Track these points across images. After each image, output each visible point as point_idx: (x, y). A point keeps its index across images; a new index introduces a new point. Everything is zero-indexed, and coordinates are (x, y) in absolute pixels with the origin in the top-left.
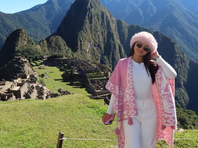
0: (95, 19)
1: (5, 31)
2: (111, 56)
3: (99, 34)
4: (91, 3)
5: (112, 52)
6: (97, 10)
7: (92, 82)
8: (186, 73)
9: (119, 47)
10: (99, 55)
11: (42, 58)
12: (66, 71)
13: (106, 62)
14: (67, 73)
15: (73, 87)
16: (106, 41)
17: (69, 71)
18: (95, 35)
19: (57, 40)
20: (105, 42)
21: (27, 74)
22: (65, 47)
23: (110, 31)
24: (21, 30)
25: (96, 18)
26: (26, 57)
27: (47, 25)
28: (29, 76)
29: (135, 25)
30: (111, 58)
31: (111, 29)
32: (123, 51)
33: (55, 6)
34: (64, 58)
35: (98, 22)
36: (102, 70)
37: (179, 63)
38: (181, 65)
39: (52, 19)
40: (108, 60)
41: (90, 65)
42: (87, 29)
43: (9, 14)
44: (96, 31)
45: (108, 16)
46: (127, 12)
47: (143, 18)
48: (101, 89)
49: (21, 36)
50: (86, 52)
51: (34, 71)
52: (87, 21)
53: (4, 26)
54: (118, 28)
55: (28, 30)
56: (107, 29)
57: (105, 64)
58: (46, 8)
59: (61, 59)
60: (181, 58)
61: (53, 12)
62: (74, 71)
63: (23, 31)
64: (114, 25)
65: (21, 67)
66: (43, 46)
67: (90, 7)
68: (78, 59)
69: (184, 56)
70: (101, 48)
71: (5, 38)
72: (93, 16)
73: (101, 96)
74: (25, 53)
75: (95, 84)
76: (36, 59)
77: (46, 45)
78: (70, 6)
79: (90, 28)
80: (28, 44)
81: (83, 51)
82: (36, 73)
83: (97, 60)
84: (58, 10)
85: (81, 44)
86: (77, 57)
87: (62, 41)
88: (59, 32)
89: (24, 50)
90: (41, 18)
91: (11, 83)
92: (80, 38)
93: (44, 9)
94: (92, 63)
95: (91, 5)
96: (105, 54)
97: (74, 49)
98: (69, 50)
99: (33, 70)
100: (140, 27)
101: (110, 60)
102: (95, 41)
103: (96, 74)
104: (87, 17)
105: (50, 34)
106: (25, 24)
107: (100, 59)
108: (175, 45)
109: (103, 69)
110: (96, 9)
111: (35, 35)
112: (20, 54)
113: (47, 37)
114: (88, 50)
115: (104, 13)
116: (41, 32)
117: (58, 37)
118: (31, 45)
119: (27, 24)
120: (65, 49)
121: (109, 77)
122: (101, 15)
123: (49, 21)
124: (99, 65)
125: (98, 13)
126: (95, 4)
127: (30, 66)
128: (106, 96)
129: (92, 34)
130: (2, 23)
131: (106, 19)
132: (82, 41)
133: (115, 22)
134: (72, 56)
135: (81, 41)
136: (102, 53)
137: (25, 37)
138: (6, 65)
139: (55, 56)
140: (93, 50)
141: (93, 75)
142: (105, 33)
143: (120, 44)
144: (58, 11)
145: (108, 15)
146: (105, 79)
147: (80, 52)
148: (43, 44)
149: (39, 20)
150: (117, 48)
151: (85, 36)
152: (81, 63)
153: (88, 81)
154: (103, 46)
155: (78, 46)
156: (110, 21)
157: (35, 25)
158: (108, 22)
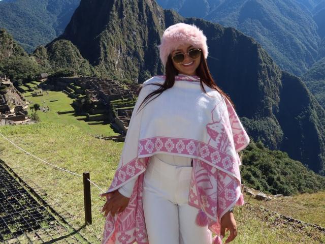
0: (128, 10)
2: (156, 69)
3: (135, 35)
5: (157, 64)
7: (120, 113)
8: (276, 93)
10: (137, 70)
11: (38, 78)
12: (77, 97)
14: (79, 100)
15: (89, 124)
16: (147, 46)
17: (84, 97)
18: (128, 36)
19: (65, 47)
21: (10, 106)
22: (78, 58)
23: (153, 29)
24: (2, 32)
25: (129, 8)
26: (11, 79)
28: (14, 108)
29: (195, 18)
30: (155, 74)
31: (155, 26)
34: (76, 76)
36: (137, 94)
37: (266, 77)
38: (268, 79)
39: (57, 11)
41: (117, 85)
42: (115, 28)
44: (130, 30)
45: (149, 5)
47: (208, 7)
49: (2, 43)
50: (114, 65)
52: (115, 14)
54: (166, 24)
55: (18, 32)
56: (149, 26)
59: (70, 77)
60: (268, 69)
62: (91, 97)
63: (5, 33)
64: (160, 19)
66: (41, 58)
68: (98, 77)
69: (273, 66)
70: (138, 57)
72: (124, 5)
74: (10, 71)
75: (124, 117)
76: (29, 80)
77: (46, 56)
79: (120, 26)
80: (15, 55)
81: (110, 64)
82: (27, 103)
83: (133, 77)
85: (106, 53)
86: (99, 73)
87: (73, 47)
88: (69, 33)
89: (7, 65)
90: (39, 10)
92: (103, 43)
94: (120, 83)
96: (145, 68)
97: (94, 61)
98: (85, 62)
99: (22, 98)
100: (202, 22)
102: (129, 47)
103: (127, 101)
104: (114, 6)
105: (55, 37)
106: (11, 22)
107: (137, 75)
108: (259, 49)
111: (29, 39)
113: (49, 41)
114: (117, 62)
116: (40, 35)
117: (66, 41)
118: (19, 56)
119: (14, 21)
120: (79, 60)
122: (137, 4)
123: (52, 15)
124: (132, 86)
127: (17, 92)
129: (123, 35)
131: (146, 10)
132: (107, 46)
133: (162, 14)
134: (89, 73)
135: (105, 48)
136: (141, 66)
137: (10, 44)
139: (61, 74)
140: (126, 61)
141: (122, 101)
142: (144, 33)
147: (104, 66)
148: (41, 54)
149: (36, 14)
151: (112, 39)
152: (102, 83)
153: (113, 112)
154: (143, 54)
155: (100, 56)
156: (153, 13)
157: (29, 23)
158: (150, 15)
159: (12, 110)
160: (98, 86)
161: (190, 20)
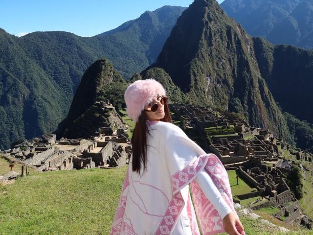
0: (216, 39)
1: (82, 63)
2: (246, 98)
3: (224, 63)
4: (208, 13)
5: (247, 92)
6: (219, 24)
9: (259, 82)
10: (226, 97)
13: (238, 108)
16: (236, 73)
17: (178, 124)
18: (217, 64)
19: (158, 75)
20: (235, 75)
21: (113, 129)
23: (242, 56)
24: (104, 61)
25: (217, 37)
26: (112, 102)
27: (142, 52)
28: (116, 131)
29: (286, 45)
30: (246, 102)
31: (244, 54)
32: (266, 89)
33: (153, 22)
34: (170, 102)
35: (222, 44)
36: (231, 122)
39: (149, 42)
40: (241, 105)
41: (210, 113)
42: (205, 56)
43: (88, 38)
44: (219, 58)
45: (237, 33)
46: (271, 23)
47: (299, 33)
48: (230, 153)
49: (104, 70)
50: (204, 93)
51: (124, 124)
52: (204, 42)
53: (80, 56)
54: (255, 52)
55: (115, 61)
56: (238, 54)
57: (237, 112)
58: (140, 25)
61: (151, 31)
62: (186, 123)
63: (106, 62)
64: (249, 47)
65: (104, 117)
67: (207, 20)
68: (191, 103)
70: (228, 85)
71: (83, 74)
72: (213, 33)
73: (231, 166)
74: (111, 96)
75: (219, 146)
78: (176, 20)
79: (209, 54)
80: (115, 81)
81: (200, 91)
82: (127, 126)
83: (223, 104)
84: (158, 27)
85: (196, 80)
86: (191, 100)
87: (165, 75)
89: (108, 91)
90: (134, 41)
91: (89, 142)
92: (193, 71)
93: (137, 27)
94: (213, 110)
95: (209, 16)
96: (235, 96)
97: (185, 88)
98: (176, 89)
99: (122, 121)
100: (294, 48)
101: (245, 105)
102: (218, 75)
103: (222, 129)
104: (203, 35)
105: (148, 65)
106: (110, 51)
107: (227, 103)
109: (232, 119)
110: (218, 22)
111: (125, 67)
112: (103, 97)
113: (142, 69)
114: (207, 90)
115: (230, 27)
116: (134, 63)
117: (159, 69)
118: (118, 83)
119: (113, 51)
120: (171, 87)
121: (242, 133)
122: (225, 32)
123: (145, 45)
124: (225, 114)
125: (221, 29)
126: (215, 14)
127: (118, 116)
128: (239, 165)
129: (213, 63)
130: (78, 52)
131: (235, 38)
132: (197, 74)
133: (251, 42)
134: (181, 100)
135: (195, 75)
136: (231, 94)
137: (110, 72)
138: (83, 115)
140: (216, 88)
141: (217, 129)
142: (234, 61)
143: (260, 77)
144: (158, 30)
145: (238, 30)
146: (235, 137)
147: (194, 93)
149: (131, 45)
150: (256, 84)
151: (202, 67)
152: (195, 110)
153: (207, 139)
154: (233, 82)
155: (190, 83)
156: (242, 41)
157: (124, 53)
158: (239, 43)
159: (115, 133)
160: (192, 112)
161: (281, 47)
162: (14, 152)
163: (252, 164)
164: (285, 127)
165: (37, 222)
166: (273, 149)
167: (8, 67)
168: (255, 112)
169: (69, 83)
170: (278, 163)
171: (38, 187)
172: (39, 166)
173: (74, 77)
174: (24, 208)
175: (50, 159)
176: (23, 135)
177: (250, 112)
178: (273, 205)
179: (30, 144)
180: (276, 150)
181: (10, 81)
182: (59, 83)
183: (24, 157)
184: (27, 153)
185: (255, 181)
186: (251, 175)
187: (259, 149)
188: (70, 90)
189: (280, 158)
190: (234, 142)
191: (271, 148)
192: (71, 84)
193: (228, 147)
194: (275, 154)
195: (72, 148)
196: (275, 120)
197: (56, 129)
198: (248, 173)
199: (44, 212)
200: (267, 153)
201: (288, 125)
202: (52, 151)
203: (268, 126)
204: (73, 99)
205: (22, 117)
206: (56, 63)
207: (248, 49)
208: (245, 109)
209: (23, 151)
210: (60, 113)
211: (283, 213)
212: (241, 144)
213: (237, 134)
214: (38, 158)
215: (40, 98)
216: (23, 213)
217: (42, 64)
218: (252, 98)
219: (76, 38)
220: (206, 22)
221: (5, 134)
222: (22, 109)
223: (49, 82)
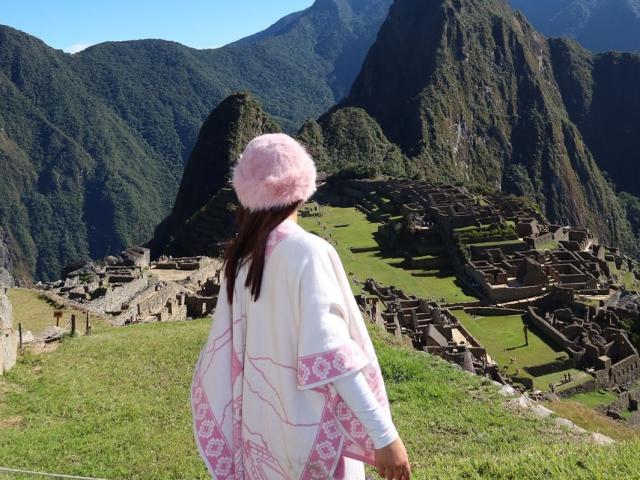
0: (471, 43)
1: (200, 103)
2: (539, 163)
3: (490, 94)
5: (540, 152)
6: (477, 14)
7: (477, 254)
9: (565, 131)
10: (497, 164)
12: (386, 219)
13: (523, 186)
14: (390, 227)
15: (413, 275)
16: (515, 114)
17: (398, 221)
18: (476, 96)
19: (354, 121)
20: (514, 118)
22: (381, 143)
23: (526, 79)
24: (242, 97)
25: (475, 39)
27: (320, 76)
29: (618, 52)
30: (538, 173)
31: (530, 73)
32: (580, 144)
33: (341, 15)
34: (380, 178)
36: (508, 215)
39: (334, 54)
40: (528, 179)
41: (464, 197)
42: (448, 80)
43: (208, 51)
44: (480, 84)
45: (515, 30)
46: (584, 8)
48: (509, 279)
49: (244, 116)
50: (451, 156)
52: (447, 52)
53: (195, 87)
54: (554, 69)
55: (266, 96)
56: (518, 74)
57: (519, 193)
58: (314, 21)
59: (369, 180)
61: (336, 33)
62: (414, 219)
63: (248, 99)
64: (540, 58)
66: (311, 143)
67: (451, 6)
68: (423, 179)
70: (499, 139)
71: (201, 124)
72: (465, 34)
73: (511, 306)
75: (485, 264)
77: (321, 139)
78: (388, 8)
79: (457, 76)
81: (441, 153)
83: (490, 179)
84: (351, 24)
85: (432, 131)
86: (423, 172)
87: (369, 122)
88: (359, 95)
90: (302, 53)
92: (426, 111)
93: (308, 26)
94: (470, 191)
96: (516, 161)
97: (412, 148)
98: (392, 150)
101: (537, 180)
102: (478, 118)
103: (489, 229)
104: (445, 38)
105: (332, 103)
106: (255, 77)
107: (499, 175)
109: (509, 210)
110: (473, 9)
111: (287, 108)
113: (322, 111)
114: (455, 149)
115: (501, 19)
116: (305, 99)
117: (356, 110)
119: (260, 76)
120: (381, 147)
121: (533, 236)
122: (490, 30)
123: (325, 62)
124: (495, 198)
125: (480, 24)
128: (529, 303)
129: (466, 93)
130: (190, 79)
131: (510, 42)
132: (435, 118)
133: (544, 48)
134: (403, 172)
135: (430, 121)
136: (505, 156)
137: (257, 118)
138: (203, 209)
139: (350, 174)
140: (474, 146)
141: (479, 230)
143: (566, 120)
144: (351, 30)
145: (517, 25)
146: (518, 247)
147: (430, 157)
148: (312, 135)
149: (296, 63)
150: (559, 135)
151: (444, 102)
152: (434, 191)
153: (460, 252)
154: (510, 132)
155: (421, 137)
156: (525, 47)
157: (285, 79)
158: (519, 51)
160: (427, 197)
161: (609, 57)
162: (66, 285)
163: (556, 302)
164: (623, 223)
165: (97, 428)
166: (598, 268)
167: (51, 115)
168: (559, 192)
169: (173, 143)
170: (611, 300)
171: (104, 356)
172: (118, 313)
173: (183, 131)
174: (75, 400)
175: (139, 300)
176: (86, 252)
177: (549, 194)
178: (604, 387)
179: (98, 268)
180: (606, 271)
181: (57, 143)
182: (154, 145)
183: (88, 297)
184: (94, 287)
185: (563, 336)
186: (554, 325)
187: (568, 270)
188: (176, 157)
189: (615, 288)
190: (517, 257)
191: (593, 267)
192: (178, 147)
193: (504, 266)
194: (603, 280)
195: (183, 275)
196: (601, 209)
197: (150, 237)
198: (548, 321)
199: (112, 407)
200: (586, 278)
201: (630, 218)
202: (144, 281)
203: (588, 221)
204: (184, 175)
205: (81, 214)
206: (147, 103)
207: (538, 63)
208: (536, 189)
209: (86, 284)
210: (159, 204)
211: (625, 404)
212: (531, 261)
213: (521, 240)
214: (115, 297)
215: (117, 176)
216: (70, 410)
217: (120, 107)
218: (551, 165)
219: (186, 52)
220: (450, 10)
221: (50, 250)
222: (82, 198)
223: (134, 144)
